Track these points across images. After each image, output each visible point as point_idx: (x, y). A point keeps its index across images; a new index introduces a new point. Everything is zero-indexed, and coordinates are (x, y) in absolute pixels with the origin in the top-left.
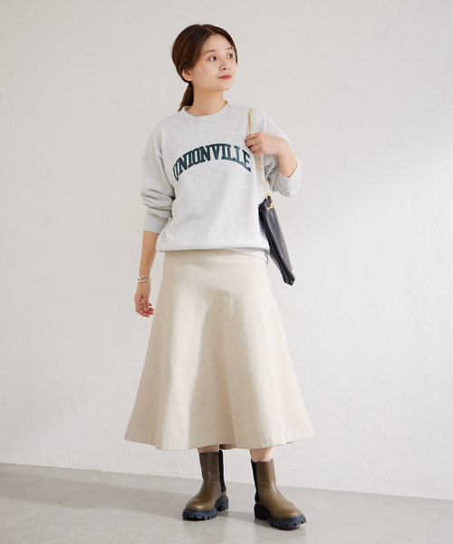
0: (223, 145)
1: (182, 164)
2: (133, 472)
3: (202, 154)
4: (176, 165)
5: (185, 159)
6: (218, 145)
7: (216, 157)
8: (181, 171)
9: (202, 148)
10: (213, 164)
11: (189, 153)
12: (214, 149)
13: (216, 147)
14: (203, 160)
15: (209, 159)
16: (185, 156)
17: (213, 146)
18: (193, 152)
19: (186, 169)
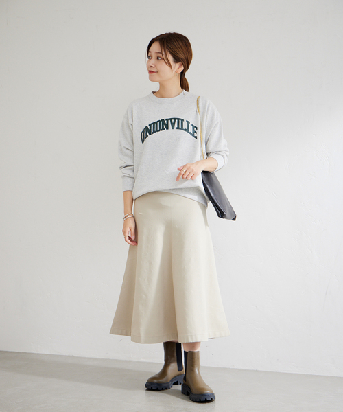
0: (178, 119)
1: (148, 131)
2: (98, 357)
3: (163, 125)
4: (144, 131)
5: (150, 128)
6: (175, 119)
7: (173, 128)
8: (147, 136)
9: (163, 120)
10: (170, 132)
11: (153, 123)
12: (171, 122)
13: (173, 120)
14: (163, 129)
15: (167, 128)
16: (150, 125)
17: (171, 119)
18: (156, 123)
19: (150, 134)
